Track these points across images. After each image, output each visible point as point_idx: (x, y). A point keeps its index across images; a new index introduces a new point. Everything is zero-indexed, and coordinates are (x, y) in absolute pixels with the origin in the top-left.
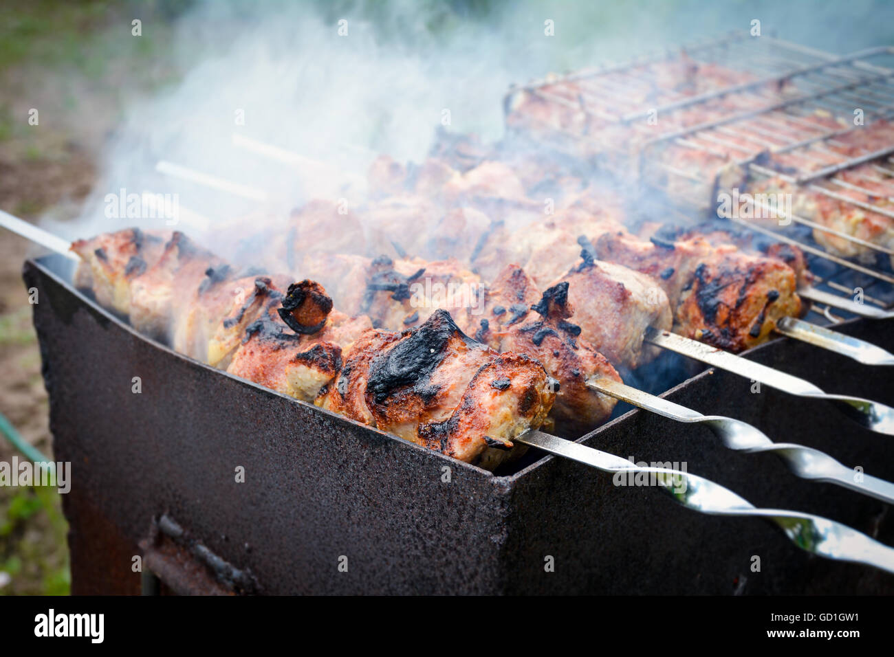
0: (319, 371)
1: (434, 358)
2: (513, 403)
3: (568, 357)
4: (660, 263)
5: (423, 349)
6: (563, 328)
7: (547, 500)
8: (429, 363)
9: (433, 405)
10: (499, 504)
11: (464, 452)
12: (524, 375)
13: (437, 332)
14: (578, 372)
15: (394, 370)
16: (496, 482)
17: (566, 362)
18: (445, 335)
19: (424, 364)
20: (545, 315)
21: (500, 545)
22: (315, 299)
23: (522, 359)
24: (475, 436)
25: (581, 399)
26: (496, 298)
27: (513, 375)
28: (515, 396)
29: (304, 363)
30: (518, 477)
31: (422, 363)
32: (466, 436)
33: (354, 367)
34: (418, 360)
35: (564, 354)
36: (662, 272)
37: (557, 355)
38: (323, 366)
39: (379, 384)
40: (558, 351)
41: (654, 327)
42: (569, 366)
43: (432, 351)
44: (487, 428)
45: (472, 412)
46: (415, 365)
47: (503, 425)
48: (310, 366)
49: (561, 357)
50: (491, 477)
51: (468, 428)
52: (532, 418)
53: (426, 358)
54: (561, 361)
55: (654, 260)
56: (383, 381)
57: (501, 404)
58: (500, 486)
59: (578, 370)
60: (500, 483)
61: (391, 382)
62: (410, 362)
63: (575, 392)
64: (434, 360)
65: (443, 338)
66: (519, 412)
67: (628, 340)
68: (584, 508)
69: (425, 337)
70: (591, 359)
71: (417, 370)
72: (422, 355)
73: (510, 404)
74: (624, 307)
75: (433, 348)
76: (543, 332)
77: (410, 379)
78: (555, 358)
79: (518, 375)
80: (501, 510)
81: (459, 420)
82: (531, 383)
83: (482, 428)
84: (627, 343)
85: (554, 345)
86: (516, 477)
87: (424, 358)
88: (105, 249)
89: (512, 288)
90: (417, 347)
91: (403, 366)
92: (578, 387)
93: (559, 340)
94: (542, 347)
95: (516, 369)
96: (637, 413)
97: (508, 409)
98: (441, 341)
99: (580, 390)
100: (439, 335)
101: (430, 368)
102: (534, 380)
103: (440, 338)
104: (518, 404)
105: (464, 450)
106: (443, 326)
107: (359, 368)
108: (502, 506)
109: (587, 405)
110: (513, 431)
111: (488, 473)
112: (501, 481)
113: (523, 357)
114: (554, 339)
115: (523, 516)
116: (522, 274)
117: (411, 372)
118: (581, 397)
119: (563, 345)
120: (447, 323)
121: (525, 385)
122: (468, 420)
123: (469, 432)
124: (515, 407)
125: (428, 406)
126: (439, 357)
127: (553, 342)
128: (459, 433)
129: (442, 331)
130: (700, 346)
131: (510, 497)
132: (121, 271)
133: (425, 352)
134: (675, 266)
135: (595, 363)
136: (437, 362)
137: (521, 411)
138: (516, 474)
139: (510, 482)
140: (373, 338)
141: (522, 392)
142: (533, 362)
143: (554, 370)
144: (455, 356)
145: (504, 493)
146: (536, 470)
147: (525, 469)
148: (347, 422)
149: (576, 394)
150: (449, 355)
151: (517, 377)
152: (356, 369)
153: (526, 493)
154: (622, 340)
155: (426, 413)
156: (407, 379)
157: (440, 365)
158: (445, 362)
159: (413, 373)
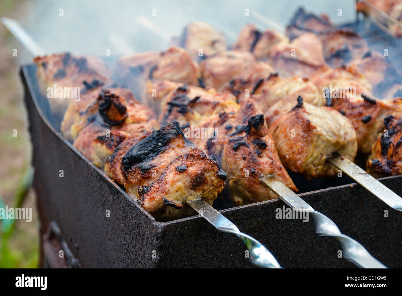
0: (106, 148)
1: (159, 148)
2: (187, 181)
3: (251, 161)
4: (364, 112)
5: (154, 142)
6: (256, 143)
7: (195, 243)
8: (156, 151)
9: (146, 175)
10: (155, 238)
11: (150, 205)
12: (199, 166)
13: (166, 134)
14: (255, 171)
15: (135, 153)
16: (155, 225)
17: (250, 164)
18: (171, 136)
19: (152, 151)
20: (248, 133)
21: (155, 263)
22: (115, 105)
23: (200, 156)
24: (158, 196)
25: (255, 188)
26: (232, 120)
27: (192, 165)
28: (188, 177)
29: (100, 142)
30: (168, 224)
31: (151, 150)
32: (152, 196)
33: (121, 148)
34: (150, 148)
35: (249, 159)
36: (363, 118)
37: (244, 159)
38: (109, 145)
39: (126, 159)
40: (246, 156)
41: (339, 152)
42: (251, 167)
43: (160, 144)
44: (167, 193)
45: (161, 182)
46: (147, 151)
47: (178, 193)
48: (102, 144)
49: (247, 160)
50: (153, 221)
51: (155, 191)
52: (201, 192)
53: (154, 148)
54: (246, 163)
55: (361, 109)
56: (128, 158)
57: (178, 180)
58: (157, 227)
59: (255, 170)
60: (157, 226)
61: (132, 159)
62: (145, 149)
63: (252, 183)
64: (159, 150)
65: (168, 138)
66: (190, 187)
67: (308, 157)
68: (229, 254)
69: (158, 135)
70: (269, 165)
71: (146, 155)
72: (153, 146)
73: (184, 181)
74: (308, 135)
75: (160, 142)
76: (239, 143)
77: (141, 158)
78: (243, 160)
79: (194, 165)
80: (156, 242)
81: (153, 186)
82: (202, 171)
83: (163, 192)
84: (307, 159)
85: (245, 152)
86: (167, 223)
87: (153, 148)
88: (47, 63)
89: (243, 114)
90: (151, 141)
91: (140, 151)
92: (254, 180)
93: (248, 150)
94: (237, 153)
95: (195, 161)
96: (277, 201)
97: (182, 184)
98: (166, 139)
99: (255, 182)
100: (166, 135)
101: (155, 154)
102: (205, 170)
103: (167, 137)
104: (190, 182)
105: (150, 203)
106: (172, 130)
107: (124, 149)
108: (157, 240)
109: (260, 192)
110: (187, 198)
111: (153, 219)
112: (158, 225)
113: (201, 155)
114: (246, 148)
115: (174, 249)
116: (252, 107)
117: (142, 155)
118: (255, 187)
119: (250, 153)
120: (175, 129)
121: (197, 172)
122: (157, 187)
123: (155, 194)
124: (188, 184)
125: (143, 176)
126: (163, 149)
127: (244, 150)
128: (149, 193)
129: (169, 133)
130: (358, 169)
131: (161, 235)
132: (51, 76)
133: (155, 144)
134: (374, 115)
135: (272, 167)
136: (161, 151)
137: (192, 187)
138: (167, 222)
139: (162, 226)
140: (140, 133)
141: (193, 175)
142: (208, 159)
143: (241, 167)
144: (173, 149)
145: (158, 232)
146: (184, 222)
147: (176, 221)
148: (105, 179)
149: (252, 185)
150: (170, 148)
151: (194, 166)
152: (122, 149)
153: (176, 235)
154: (305, 156)
155: (142, 180)
156: (139, 159)
157: (162, 153)
158: (166, 152)
159: (143, 156)
